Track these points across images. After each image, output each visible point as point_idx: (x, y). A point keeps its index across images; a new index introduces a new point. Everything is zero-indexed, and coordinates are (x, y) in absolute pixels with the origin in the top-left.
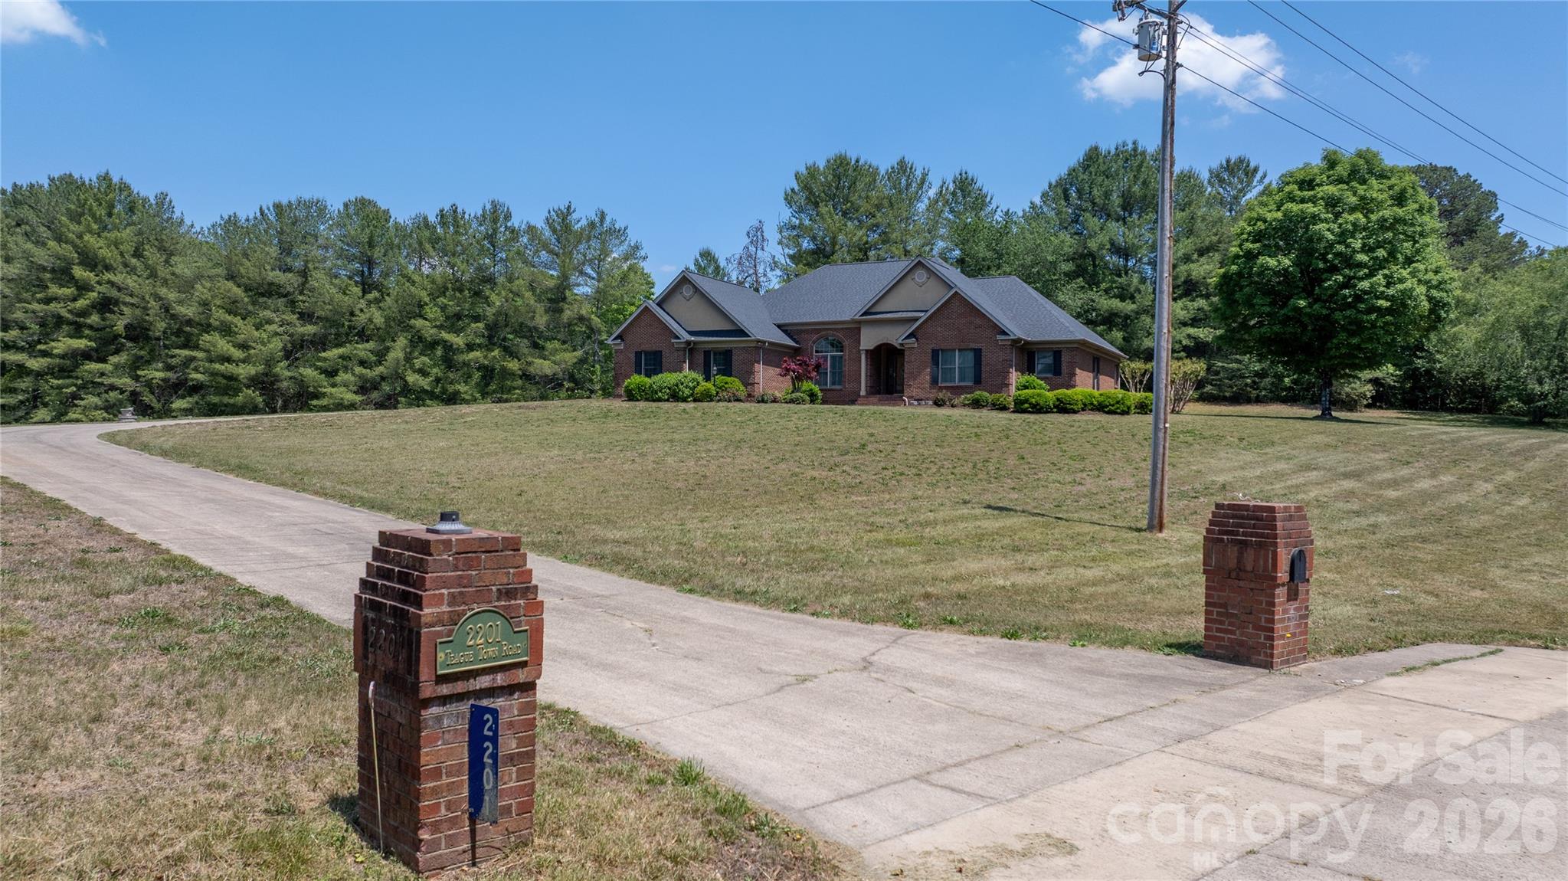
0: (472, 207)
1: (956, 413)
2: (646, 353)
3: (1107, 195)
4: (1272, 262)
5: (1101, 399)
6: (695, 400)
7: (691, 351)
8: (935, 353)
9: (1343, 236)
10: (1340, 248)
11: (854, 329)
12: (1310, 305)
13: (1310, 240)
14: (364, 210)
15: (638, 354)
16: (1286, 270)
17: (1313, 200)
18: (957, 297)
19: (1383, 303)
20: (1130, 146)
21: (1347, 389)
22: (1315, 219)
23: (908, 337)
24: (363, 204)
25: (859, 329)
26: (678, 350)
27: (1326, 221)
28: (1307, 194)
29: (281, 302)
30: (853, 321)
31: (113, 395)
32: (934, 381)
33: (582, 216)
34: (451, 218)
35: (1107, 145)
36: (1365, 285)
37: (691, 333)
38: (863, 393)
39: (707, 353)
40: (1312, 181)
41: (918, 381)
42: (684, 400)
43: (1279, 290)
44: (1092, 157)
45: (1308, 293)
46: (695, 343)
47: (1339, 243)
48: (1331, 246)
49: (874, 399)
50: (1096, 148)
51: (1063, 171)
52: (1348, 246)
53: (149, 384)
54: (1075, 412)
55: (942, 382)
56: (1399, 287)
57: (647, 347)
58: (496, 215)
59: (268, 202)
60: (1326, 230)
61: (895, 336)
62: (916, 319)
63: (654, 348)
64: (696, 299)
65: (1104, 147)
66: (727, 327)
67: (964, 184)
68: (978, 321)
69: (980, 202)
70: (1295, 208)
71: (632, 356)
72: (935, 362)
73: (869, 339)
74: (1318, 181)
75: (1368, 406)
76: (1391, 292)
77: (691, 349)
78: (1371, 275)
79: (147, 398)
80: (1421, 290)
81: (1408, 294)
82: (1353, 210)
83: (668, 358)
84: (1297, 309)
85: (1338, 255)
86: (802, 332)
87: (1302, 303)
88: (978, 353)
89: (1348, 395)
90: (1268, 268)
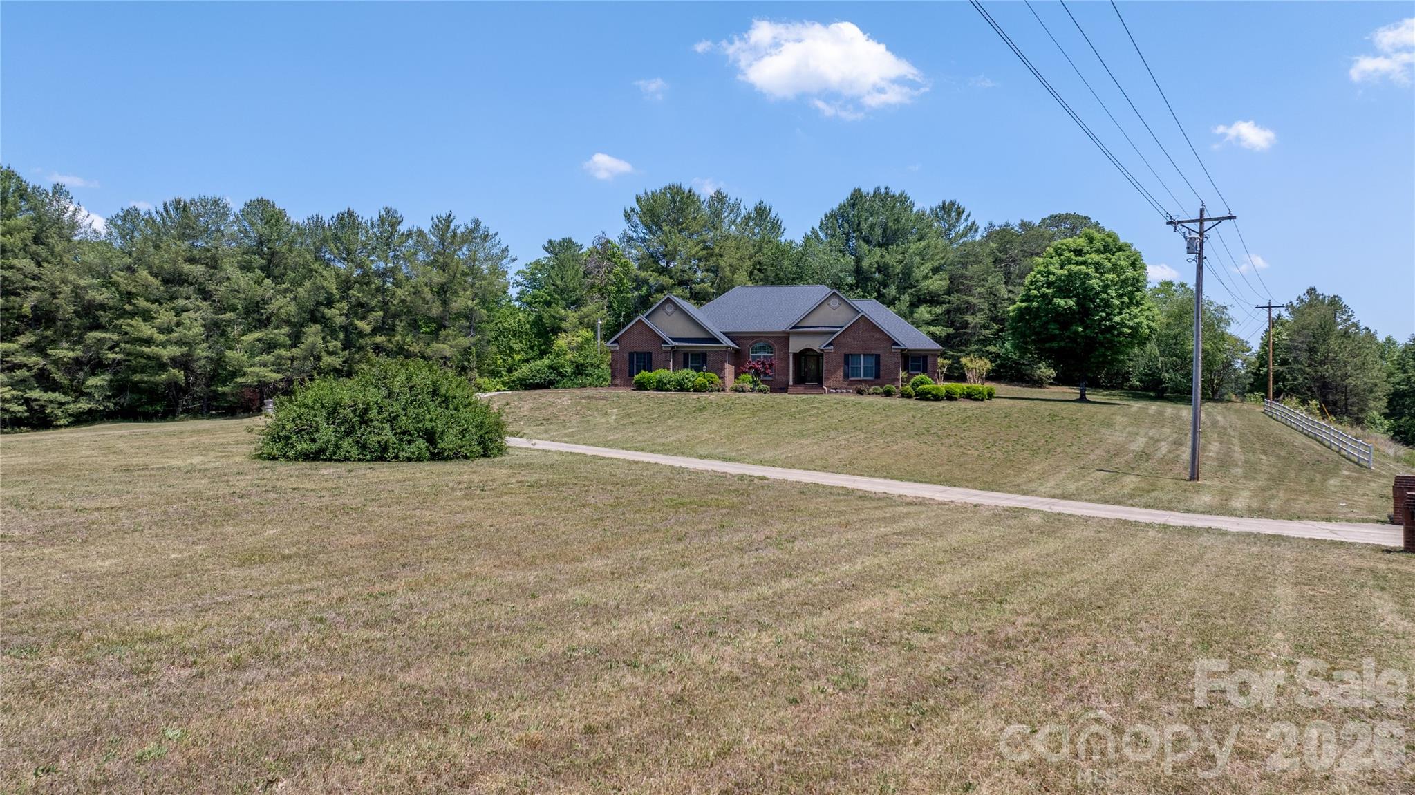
0: (368, 213)
1: (870, 399)
2: (637, 353)
3: (872, 227)
4: (1062, 302)
5: (969, 390)
6: (695, 391)
7: (674, 353)
8: (846, 356)
9: (1106, 288)
10: (1104, 296)
11: (784, 338)
12: (1084, 331)
13: (1085, 290)
14: (264, 211)
15: (631, 355)
16: (1070, 308)
17: (1084, 263)
18: (864, 320)
19: (1127, 331)
20: (883, 191)
21: (1038, 372)
22: (1088, 276)
23: (828, 345)
24: (262, 203)
25: (787, 339)
26: (665, 352)
27: (1095, 277)
28: (1080, 259)
29: (190, 290)
30: (784, 332)
31: (23, 373)
32: (846, 376)
33: (461, 223)
34: (347, 220)
35: (868, 189)
36: (1117, 319)
37: (675, 340)
38: (791, 383)
39: (686, 355)
40: (1081, 250)
41: (835, 377)
42: (688, 390)
43: (1064, 319)
44: (856, 198)
45: (1082, 323)
46: (677, 347)
47: (1102, 292)
48: (1098, 294)
49: (800, 388)
50: (859, 190)
51: (836, 206)
52: (1108, 294)
53: (56, 362)
54: (956, 399)
55: (853, 376)
56: (1136, 320)
57: (639, 350)
58: (390, 220)
59: (169, 199)
60: (1095, 283)
61: (817, 344)
62: (834, 333)
63: (646, 350)
64: (676, 315)
65: (864, 189)
66: (703, 336)
67: (762, 212)
68: (877, 335)
69: (776, 227)
70: (1075, 268)
71: (626, 356)
72: (846, 363)
73: (796, 345)
74: (1085, 250)
75: (1051, 384)
76: (1131, 323)
77: (674, 351)
78: (1120, 313)
79: (58, 376)
80: (1145, 322)
81: (1139, 325)
82: (1109, 271)
83: (656, 358)
84: (1076, 333)
85: (1102, 300)
86: (741, 338)
87: (1080, 329)
88: (878, 357)
89: (1039, 376)
90: (1059, 306)
